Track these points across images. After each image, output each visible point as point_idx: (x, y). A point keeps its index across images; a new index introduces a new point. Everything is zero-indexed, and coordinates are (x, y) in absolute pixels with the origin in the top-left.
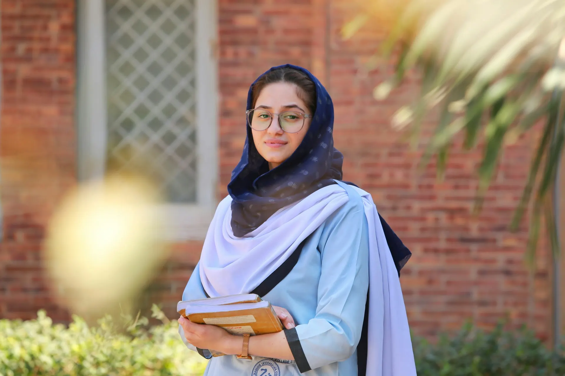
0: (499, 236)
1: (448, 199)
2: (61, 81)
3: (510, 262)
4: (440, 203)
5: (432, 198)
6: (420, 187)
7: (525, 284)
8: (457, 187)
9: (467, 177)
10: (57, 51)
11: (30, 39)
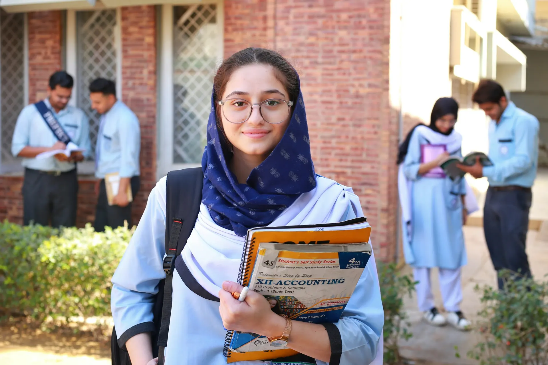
0: (363, 188)
1: (336, 167)
2: (148, 100)
3: (368, 202)
4: (332, 169)
5: (328, 166)
6: (322, 159)
7: (376, 215)
8: (341, 160)
9: (347, 155)
10: (146, 84)
11: (134, 78)
